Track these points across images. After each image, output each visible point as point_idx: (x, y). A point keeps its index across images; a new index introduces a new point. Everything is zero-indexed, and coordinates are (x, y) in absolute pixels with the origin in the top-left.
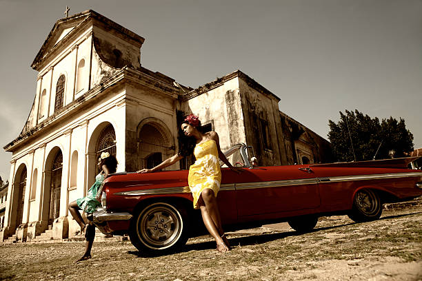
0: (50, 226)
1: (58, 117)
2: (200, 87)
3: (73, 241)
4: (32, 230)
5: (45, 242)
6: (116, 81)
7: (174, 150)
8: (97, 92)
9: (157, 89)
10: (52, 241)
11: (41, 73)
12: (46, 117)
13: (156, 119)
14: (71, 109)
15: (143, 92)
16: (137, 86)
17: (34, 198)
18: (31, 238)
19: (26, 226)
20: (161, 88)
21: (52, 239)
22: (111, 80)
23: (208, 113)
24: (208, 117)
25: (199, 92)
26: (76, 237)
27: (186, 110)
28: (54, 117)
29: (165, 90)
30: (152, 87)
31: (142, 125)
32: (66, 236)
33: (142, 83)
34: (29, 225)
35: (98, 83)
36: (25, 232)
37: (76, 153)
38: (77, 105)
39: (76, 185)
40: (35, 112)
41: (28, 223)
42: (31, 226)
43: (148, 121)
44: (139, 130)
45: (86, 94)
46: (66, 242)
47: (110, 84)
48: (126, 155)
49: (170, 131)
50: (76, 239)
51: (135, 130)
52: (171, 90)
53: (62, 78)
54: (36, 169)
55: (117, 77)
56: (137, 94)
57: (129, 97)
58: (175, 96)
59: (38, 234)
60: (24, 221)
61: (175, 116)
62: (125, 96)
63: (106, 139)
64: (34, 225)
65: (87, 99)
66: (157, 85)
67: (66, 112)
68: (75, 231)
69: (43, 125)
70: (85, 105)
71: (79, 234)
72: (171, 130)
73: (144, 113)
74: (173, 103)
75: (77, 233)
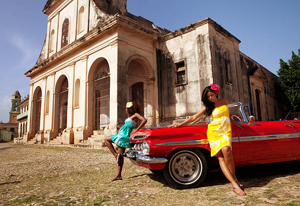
0: (60, 134)
1: (65, 52)
2: (176, 31)
3: (78, 147)
4: (47, 136)
5: (57, 146)
6: (110, 25)
7: (154, 80)
8: (95, 34)
9: (142, 32)
10: (63, 146)
11: (50, 17)
12: (54, 52)
13: (140, 56)
14: (75, 46)
15: (130, 34)
16: (127, 30)
17: (48, 112)
18: (47, 141)
19: (43, 133)
20: (145, 31)
21: (62, 143)
22: (106, 25)
23: (182, 52)
24: (182, 56)
25: (175, 35)
26: (80, 144)
27: (164, 49)
28: (61, 52)
29: (148, 33)
30: (138, 30)
31: (130, 61)
32: (72, 142)
33: (131, 27)
34: (45, 132)
35: (95, 26)
36: (42, 137)
37: (78, 81)
38: (79, 44)
39: (78, 105)
40: (46, 47)
41: (44, 130)
42: (46, 133)
43: (134, 58)
44: (128, 64)
45: (86, 36)
46: (73, 147)
47: (105, 27)
48: (118, 84)
49: (150, 65)
50: (80, 146)
51: (124, 65)
52: (152, 33)
53: (67, 21)
54: (48, 91)
55: (111, 22)
56: (126, 36)
57: (120, 39)
58: (156, 38)
59: (51, 139)
60: (41, 129)
61: (155, 54)
62: (117, 38)
63: (101, 70)
64: (48, 132)
65: (87, 39)
66: (141, 29)
67: (71, 49)
68: (79, 139)
69: (53, 58)
70: (85, 44)
71: (82, 142)
72: (152, 65)
73: (131, 52)
74: (154, 43)
75: (80, 141)
